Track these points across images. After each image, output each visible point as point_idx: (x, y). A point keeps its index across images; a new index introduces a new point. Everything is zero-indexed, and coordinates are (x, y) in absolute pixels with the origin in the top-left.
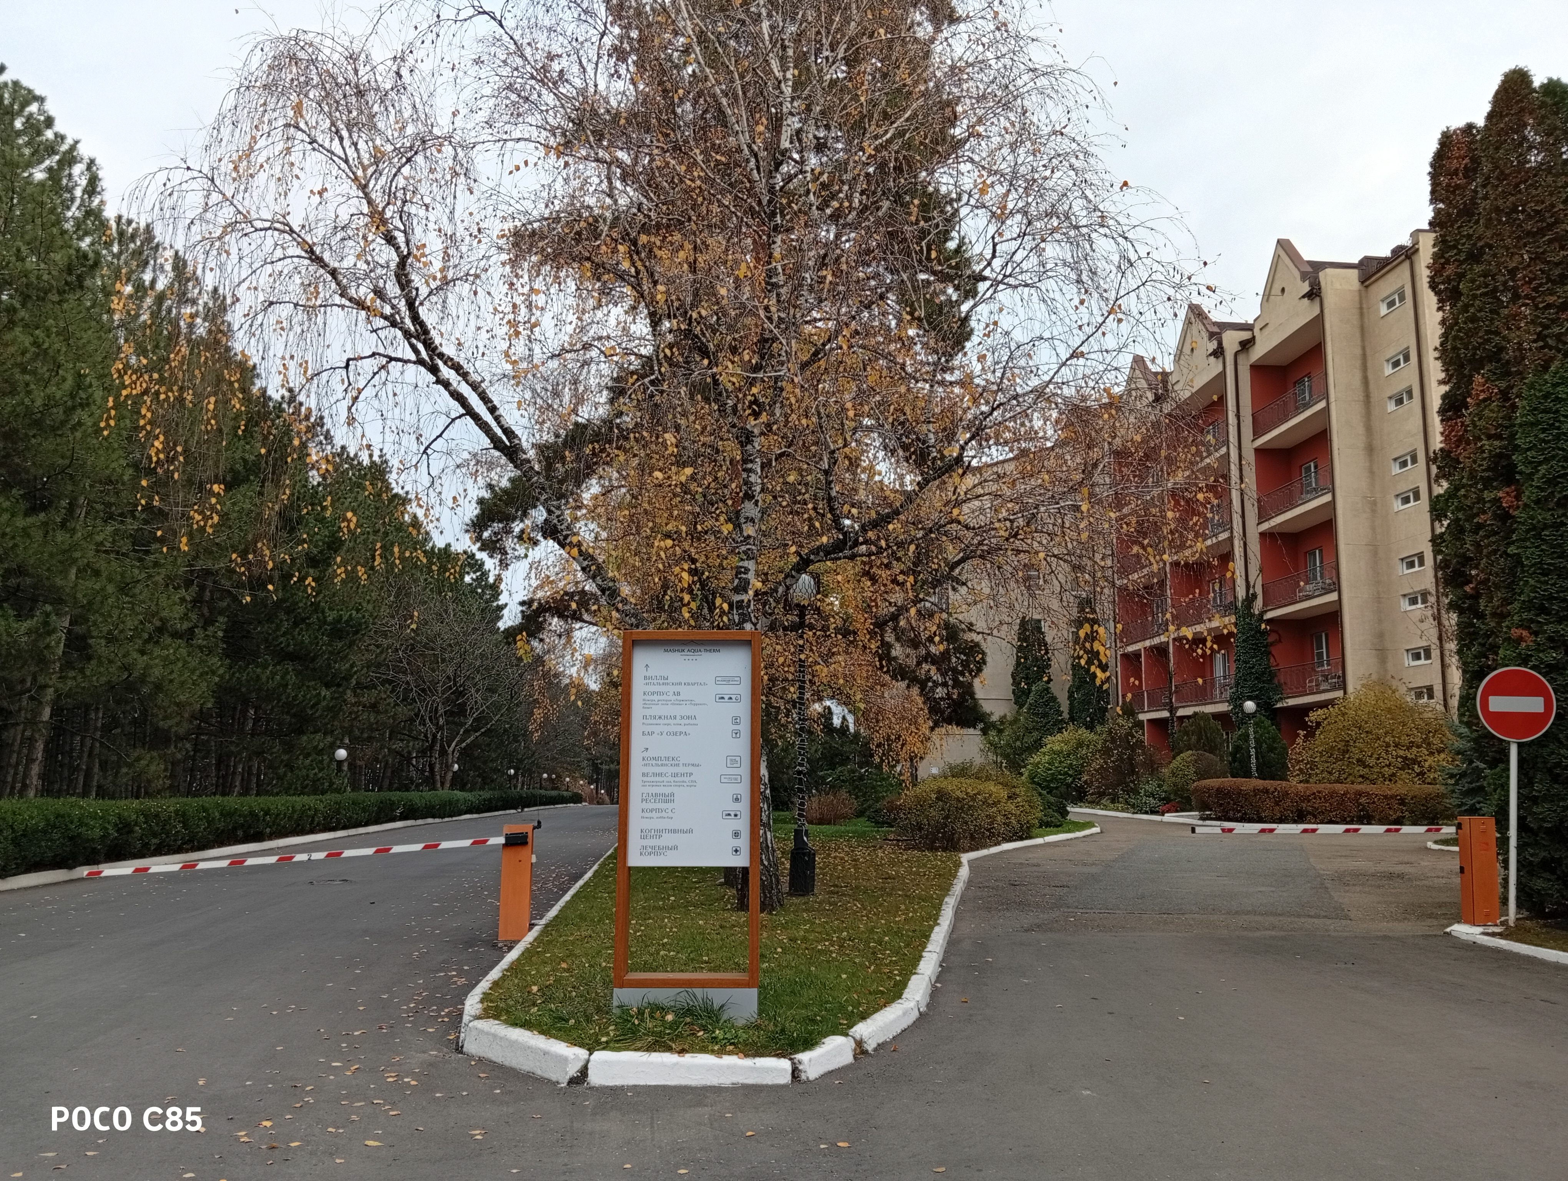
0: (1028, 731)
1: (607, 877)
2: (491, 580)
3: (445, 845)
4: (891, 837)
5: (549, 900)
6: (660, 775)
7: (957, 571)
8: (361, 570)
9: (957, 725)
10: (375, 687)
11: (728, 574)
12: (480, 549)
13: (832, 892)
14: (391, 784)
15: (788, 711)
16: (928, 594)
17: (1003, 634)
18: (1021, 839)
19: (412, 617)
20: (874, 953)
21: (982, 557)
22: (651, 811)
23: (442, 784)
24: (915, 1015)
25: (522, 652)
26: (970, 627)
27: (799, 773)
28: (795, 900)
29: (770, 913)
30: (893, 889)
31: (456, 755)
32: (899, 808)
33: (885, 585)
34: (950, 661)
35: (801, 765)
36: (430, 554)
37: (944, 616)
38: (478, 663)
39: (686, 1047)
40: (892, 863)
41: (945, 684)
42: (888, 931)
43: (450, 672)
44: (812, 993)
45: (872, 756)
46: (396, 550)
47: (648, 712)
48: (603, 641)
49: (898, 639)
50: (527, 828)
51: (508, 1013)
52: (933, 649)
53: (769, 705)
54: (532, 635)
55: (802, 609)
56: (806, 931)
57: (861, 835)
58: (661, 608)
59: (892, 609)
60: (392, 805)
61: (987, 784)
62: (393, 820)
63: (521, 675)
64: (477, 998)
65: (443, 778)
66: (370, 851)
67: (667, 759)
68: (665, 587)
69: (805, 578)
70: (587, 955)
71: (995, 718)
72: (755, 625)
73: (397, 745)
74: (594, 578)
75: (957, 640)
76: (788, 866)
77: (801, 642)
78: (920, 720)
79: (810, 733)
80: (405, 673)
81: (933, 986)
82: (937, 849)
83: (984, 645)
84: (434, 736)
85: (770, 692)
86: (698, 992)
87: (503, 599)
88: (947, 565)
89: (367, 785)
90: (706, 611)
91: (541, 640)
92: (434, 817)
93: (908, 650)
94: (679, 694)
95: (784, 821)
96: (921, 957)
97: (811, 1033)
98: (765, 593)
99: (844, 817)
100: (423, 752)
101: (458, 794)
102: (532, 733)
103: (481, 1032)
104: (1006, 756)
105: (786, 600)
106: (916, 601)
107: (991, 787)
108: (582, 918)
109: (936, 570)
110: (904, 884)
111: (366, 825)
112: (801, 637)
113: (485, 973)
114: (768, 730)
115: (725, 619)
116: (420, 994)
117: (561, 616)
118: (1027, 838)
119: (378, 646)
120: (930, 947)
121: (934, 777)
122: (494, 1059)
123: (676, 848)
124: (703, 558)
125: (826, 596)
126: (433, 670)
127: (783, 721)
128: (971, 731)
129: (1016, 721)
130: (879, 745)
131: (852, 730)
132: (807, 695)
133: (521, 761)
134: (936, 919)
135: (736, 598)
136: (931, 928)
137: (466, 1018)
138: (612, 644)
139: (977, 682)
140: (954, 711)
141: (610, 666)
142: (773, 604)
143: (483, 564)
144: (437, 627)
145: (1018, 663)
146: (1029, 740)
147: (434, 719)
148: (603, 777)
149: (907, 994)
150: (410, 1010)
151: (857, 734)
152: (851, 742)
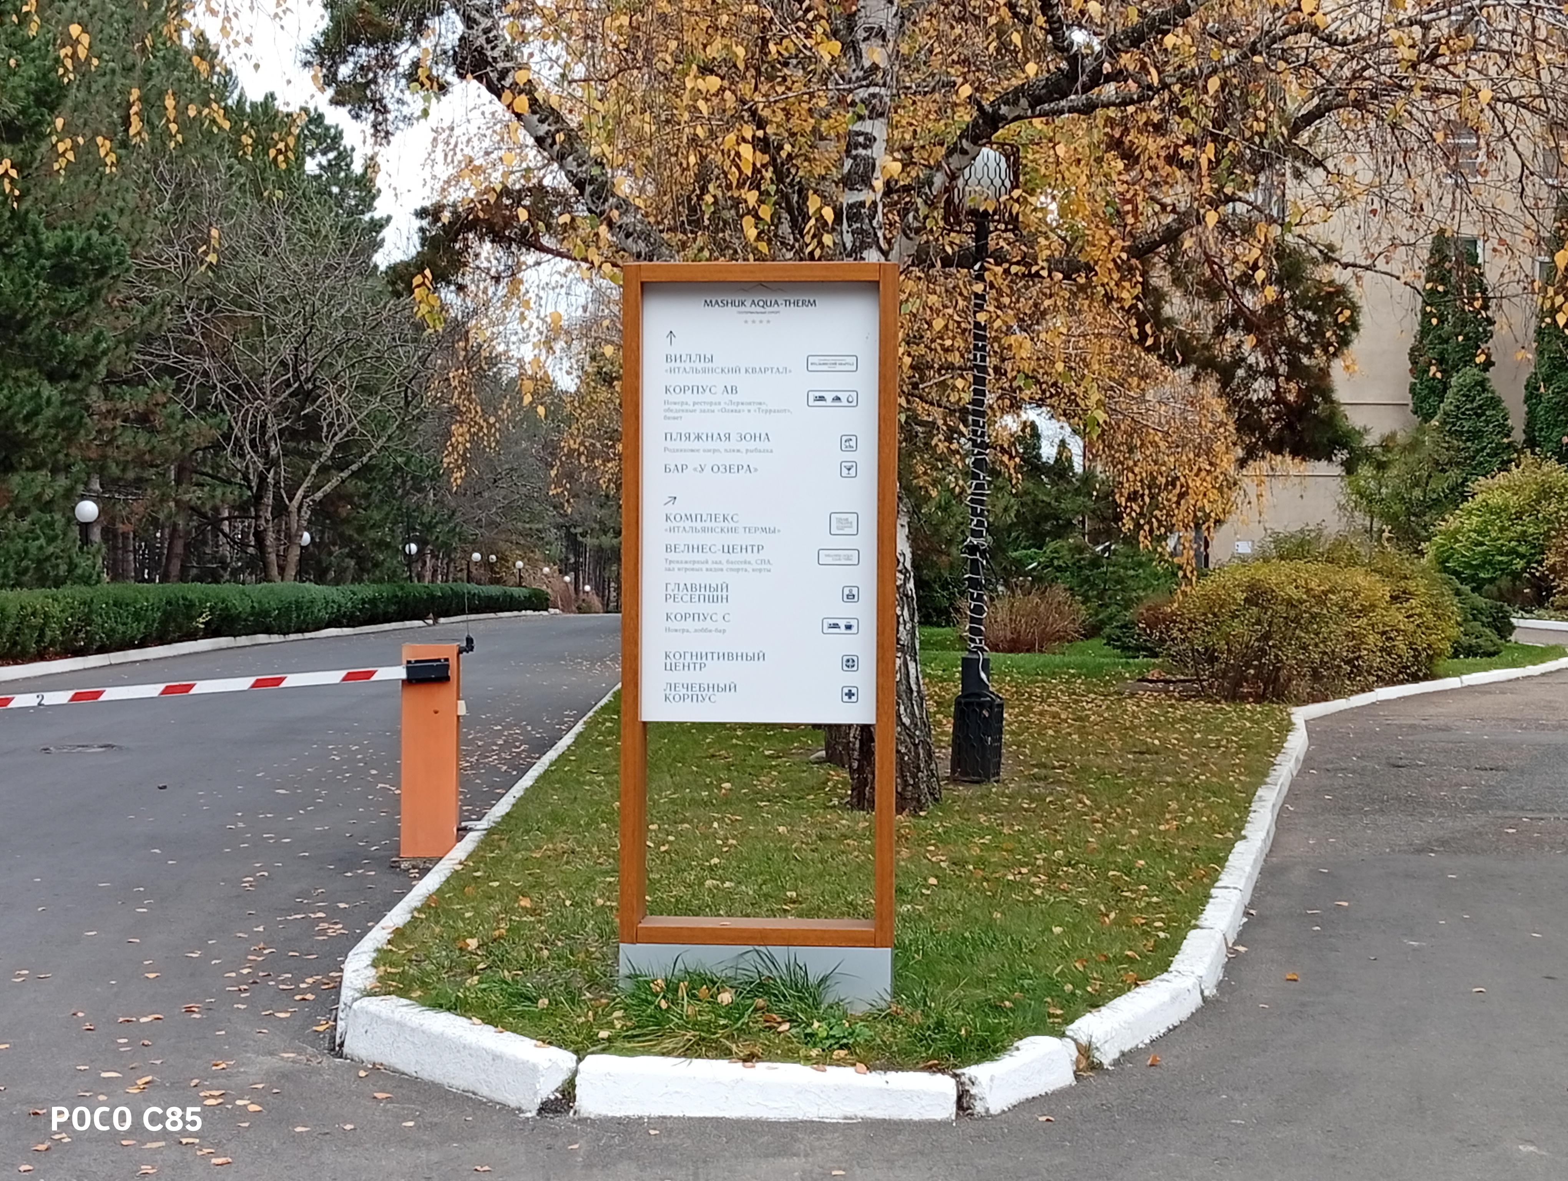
0: (1440, 467)
1: (601, 745)
2: (357, 168)
3: (292, 680)
4: (1154, 674)
5: (493, 786)
6: (701, 549)
7: (1305, 135)
8: (104, 145)
9: (1294, 454)
10: (142, 381)
11: (832, 150)
12: (334, 102)
13: (1035, 777)
14: (184, 569)
15: (952, 430)
16: (1243, 186)
17: (1395, 268)
18: (1415, 678)
19: (207, 241)
20: (1116, 889)
21: (1358, 105)
22: (685, 617)
23: (282, 569)
24: (1194, 1002)
25: (424, 309)
26: (1329, 256)
27: (973, 549)
28: (962, 790)
29: (915, 815)
30: (1154, 771)
31: (306, 514)
32: (1171, 620)
33: (1154, 169)
34: (1283, 324)
35: (976, 534)
36: (236, 113)
37: (1276, 230)
38: (339, 336)
39: (758, 1050)
40: (1154, 724)
41: (1271, 373)
42: (1144, 849)
43: (286, 352)
44: (995, 959)
45: (1118, 518)
46: (170, 102)
47: (674, 427)
48: (582, 292)
49: (1177, 281)
50: (446, 650)
51: (424, 984)
52: (1250, 300)
53: (913, 418)
54: (441, 277)
55: (981, 218)
56: (984, 847)
57: (1092, 672)
58: (696, 224)
59: (1168, 219)
60: (190, 609)
61: (1348, 572)
62: (192, 636)
63: (423, 360)
64: (367, 959)
65: (282, 558)
66: (153, 690)
67: (714, 517)
68: (703, 179)
69: (988, 155)
70: (566, 884)
71: (1371, 440)
72: (885, 254)
73: (193, 495)
74: (561, 158)
75: (1299, 281)
76: (949, 728)
77: (979, 288)
78: (1219, 447)
79: (995, 473)
80: (199, 353)
81: (1230, 950)
82: (1244, 698)
83: (1355, 292)
84: (262, 478)
85: (914, 391)
86: (780, 953)
87: (381, 208)
88: (1285, 122)
89: (139, 572)
90: (785, 228)
91: (461, 288)
92: (268, 631)
93: (1199, 305)
94: (734, 390)
95: (942, 646)
96: (1208, 896)
97: (992, 1030)
98: (907, 189)
99: (1061, 638)
100: (242, 509)
101: (313, 590)
102: (449, 472)
103: (376, 1018)
104: (1391, 518)
105: (949, 202)
106: (1219, 200)
107: (1360, 578)
108: (557, 818)
109: (1263, 135)
110: (1177, 762)
111: (143, 645)
112: (980, 278)
113: (378, 916)
114: (911, 469)
115: (827, 239)
116: (259, 952)
117: (498, 238)
118: (1426, 678)
119: (143, 301)
120: (1225, 879)
121: (1243, 559)
122: (401, 1067)
123: (732, 688)
124: (780, 116)
125: (1032, 193)
126: (253, 349)
127: (942, 447)
128: (1321, 467)
129: (1414, 446)
130: (1133, 497)
131: (1078, 469)
132: (990, 399)
133: (429, 527)
134: (1240, 829)
135: (848, 198)
136: (1229, 846)
137: (346, 994)
138: (599, 296)
139: (1337, 368)
140: (1290, 426)
141: (598, 342)
142: (923, 210)
143: (339, 135)
144: (257, 263)
145: (1425, 330)
146: (1440, 485)
147: (259, 443)
148: (588, 558)
149: (1178, 963)
150: (241, 980)
151: (1088, 478)
152: (1077, 492)
